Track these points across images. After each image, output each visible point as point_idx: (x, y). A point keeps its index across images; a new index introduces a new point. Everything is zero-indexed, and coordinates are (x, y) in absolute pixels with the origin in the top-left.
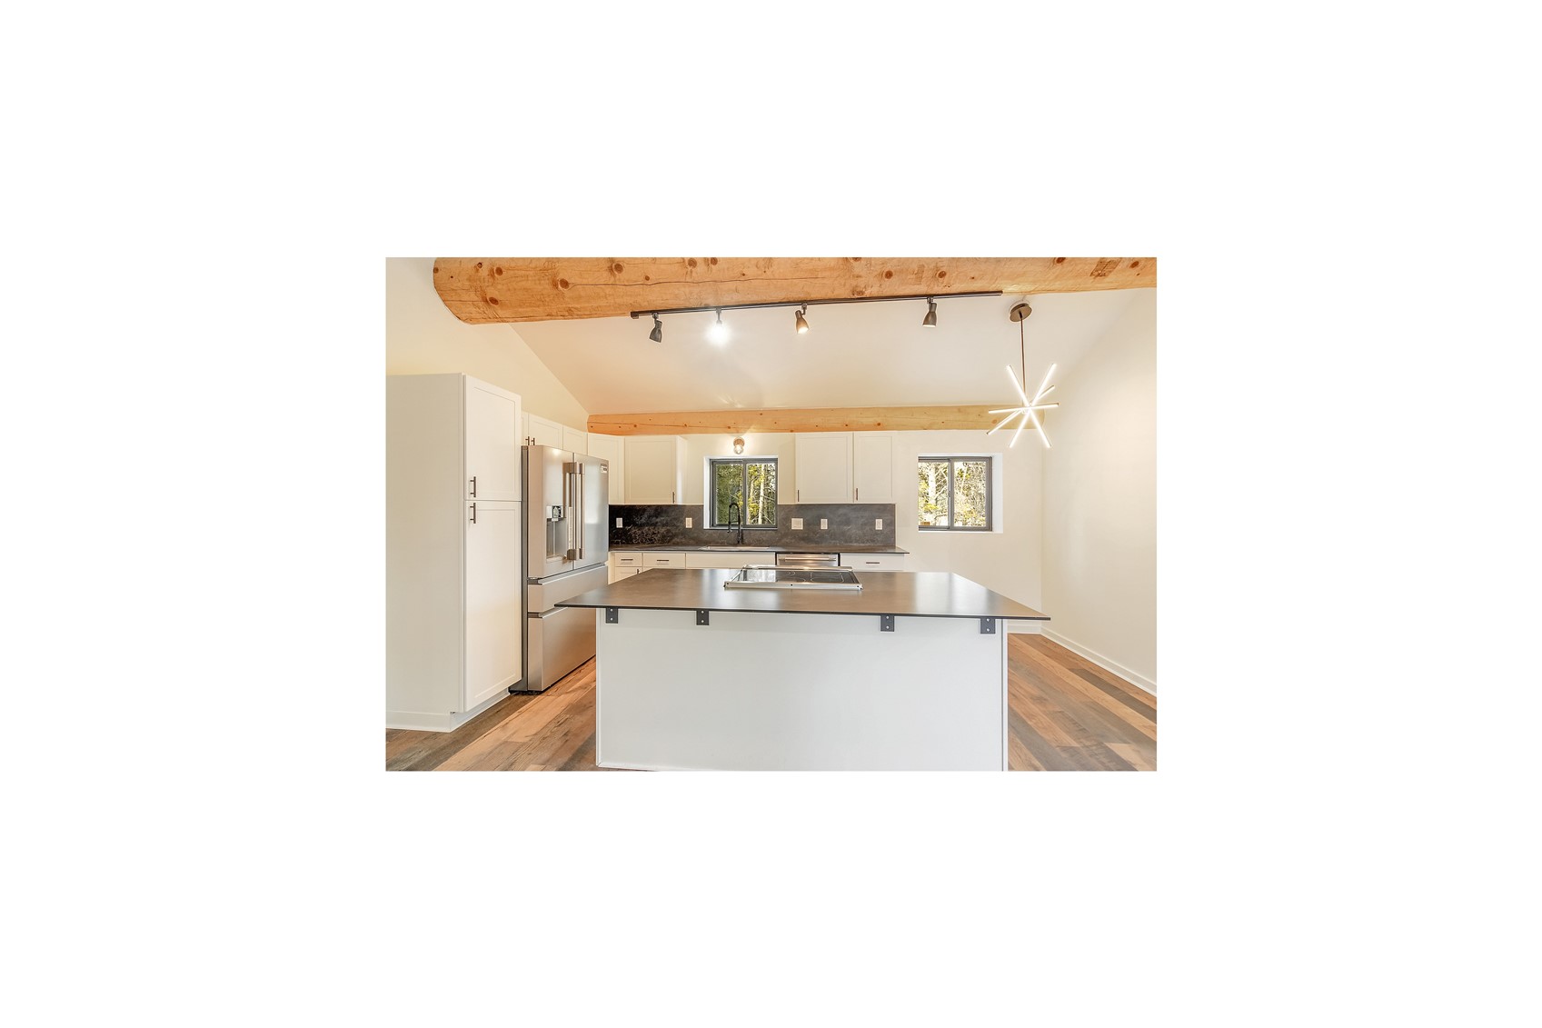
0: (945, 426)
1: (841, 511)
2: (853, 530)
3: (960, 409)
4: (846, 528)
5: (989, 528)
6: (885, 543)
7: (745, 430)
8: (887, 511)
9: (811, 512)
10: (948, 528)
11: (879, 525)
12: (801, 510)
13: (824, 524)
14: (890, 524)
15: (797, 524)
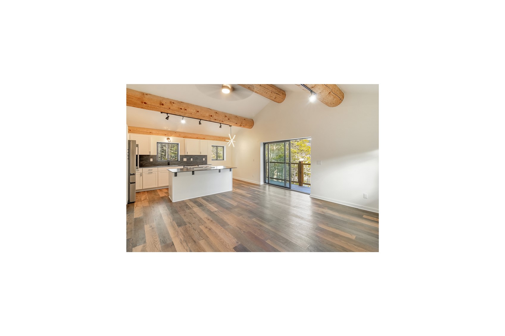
0: (217, 140)
1: (196, 157)
2: (198, 161)
3: (219, 137)
4: (197, 160)
5: (223, 160)
6: (205, 163)
7: (171, 135)
8: (205, 156)
9: (189, 157)
10: (216, 160)
11: (204, 159)
12: (186, 156)
13: (192, 159)
14: (206, 159)
15: (185, 160)
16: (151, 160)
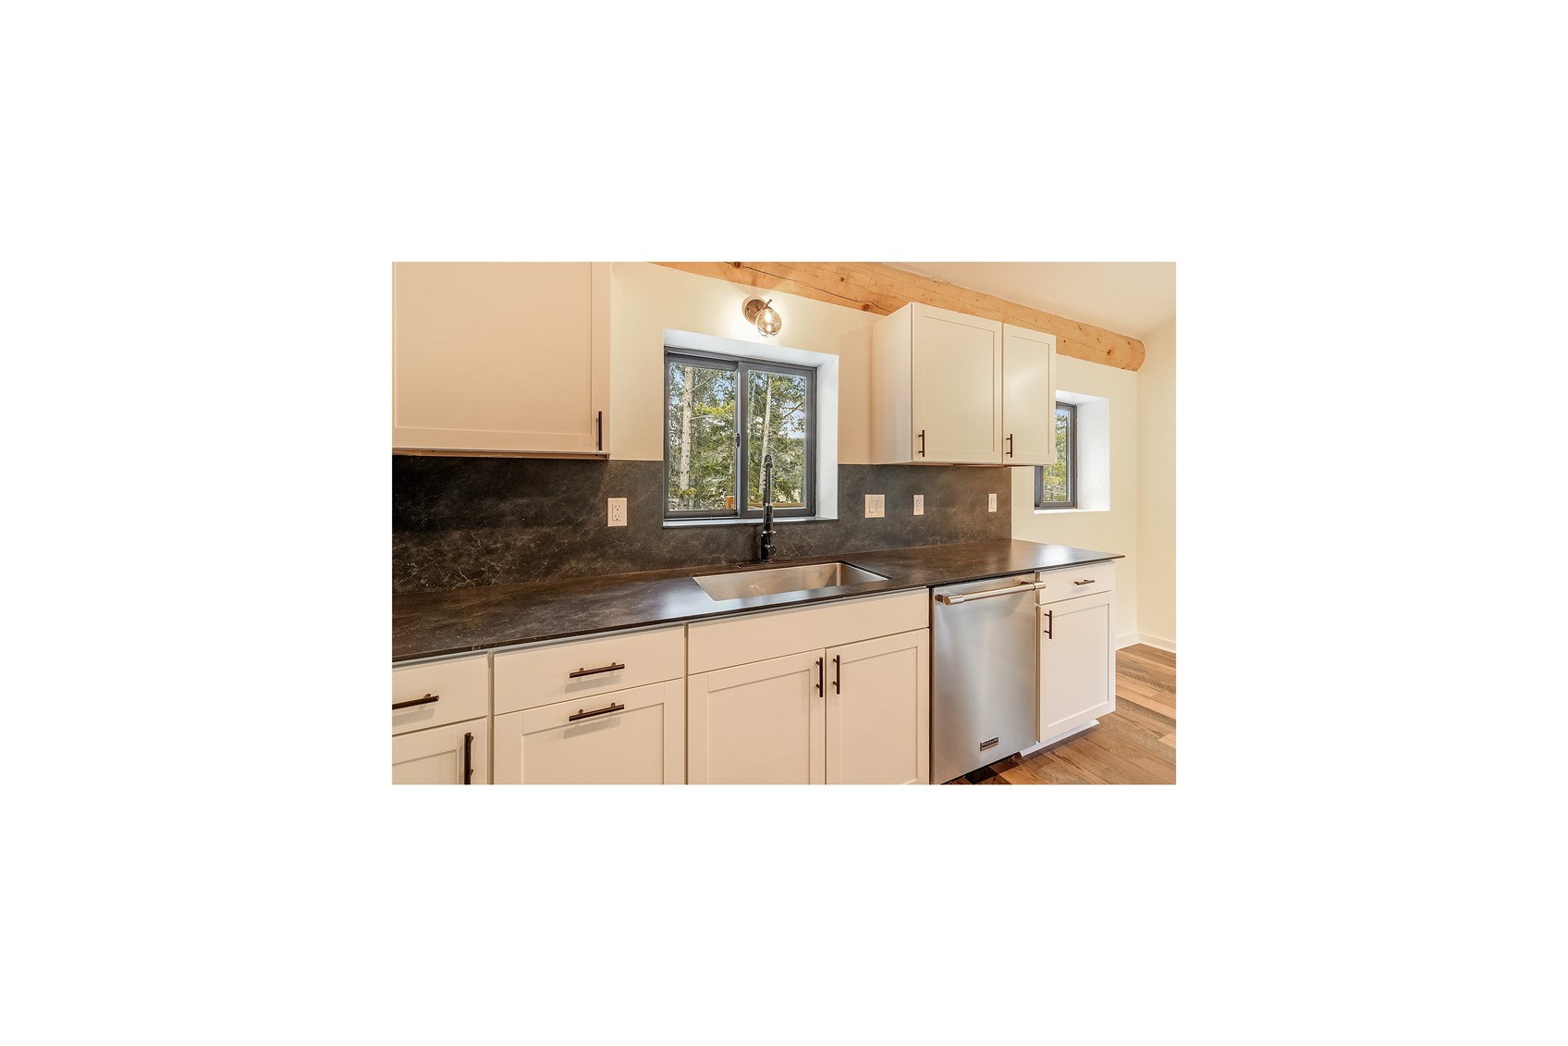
1: (945, 478)
4: (949, 510)
9: (898, 481)
11: (992, 502)
12: (882, 477)
14: (1005, 502)
16: (617, 512)
